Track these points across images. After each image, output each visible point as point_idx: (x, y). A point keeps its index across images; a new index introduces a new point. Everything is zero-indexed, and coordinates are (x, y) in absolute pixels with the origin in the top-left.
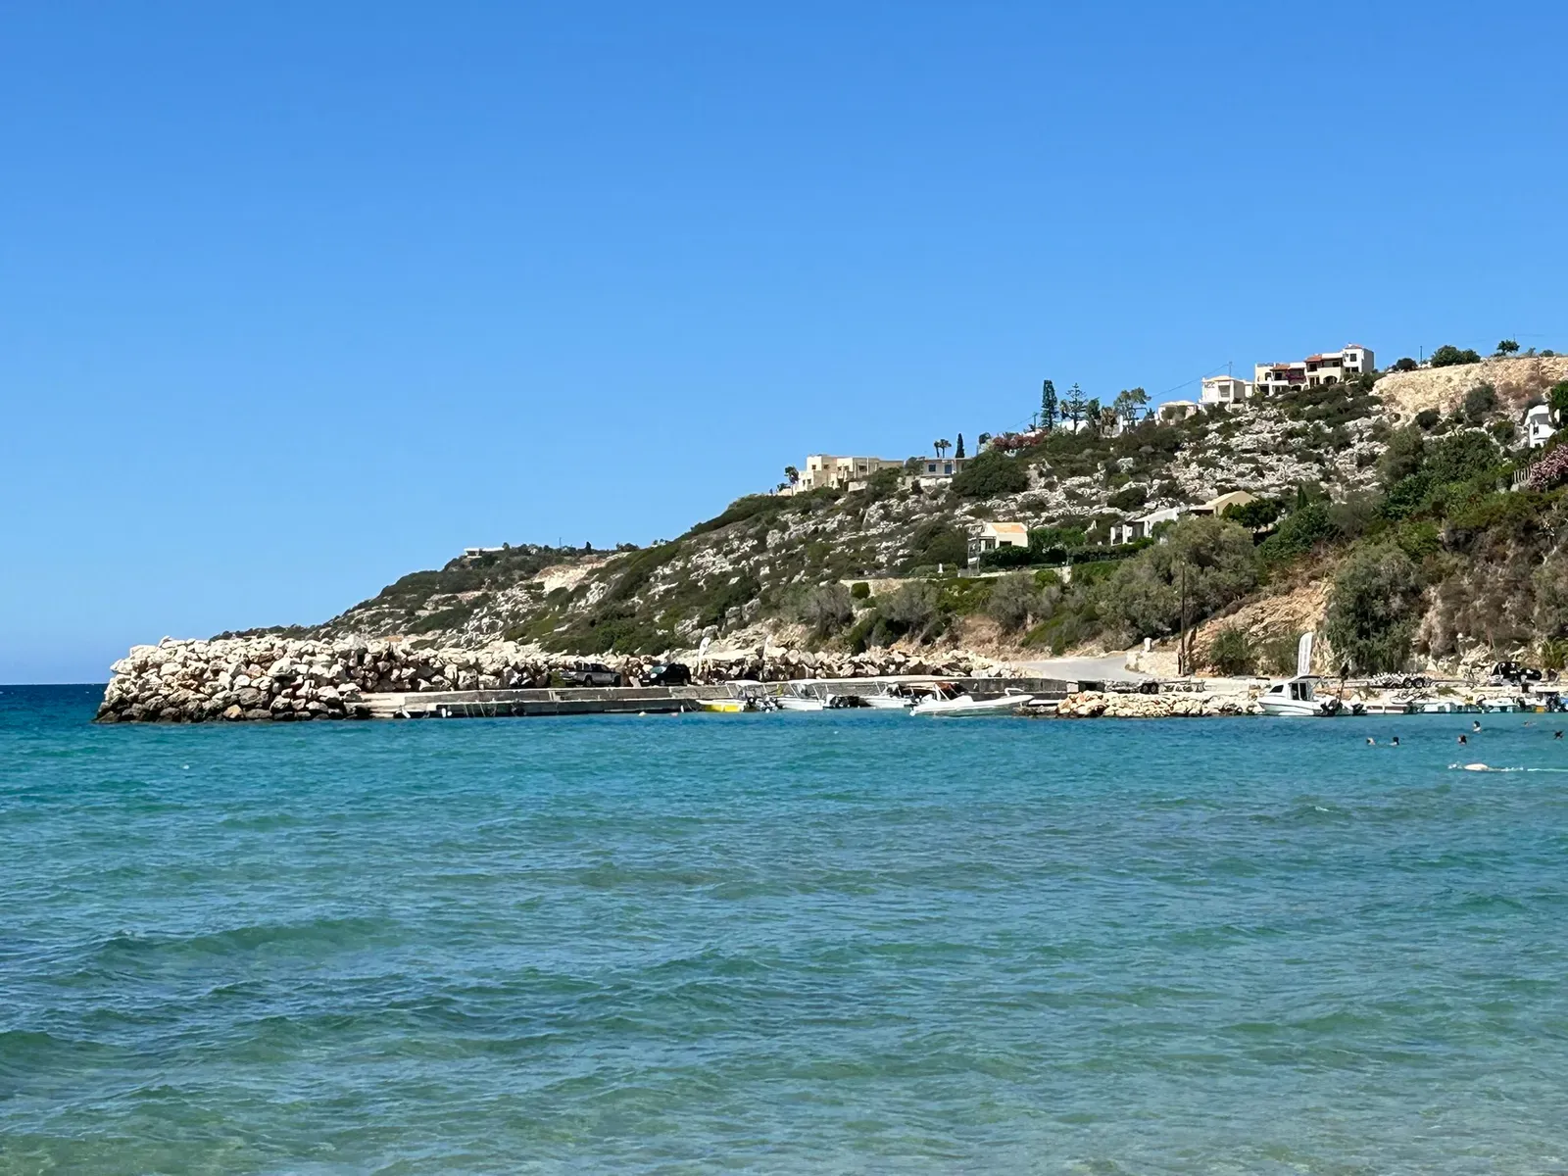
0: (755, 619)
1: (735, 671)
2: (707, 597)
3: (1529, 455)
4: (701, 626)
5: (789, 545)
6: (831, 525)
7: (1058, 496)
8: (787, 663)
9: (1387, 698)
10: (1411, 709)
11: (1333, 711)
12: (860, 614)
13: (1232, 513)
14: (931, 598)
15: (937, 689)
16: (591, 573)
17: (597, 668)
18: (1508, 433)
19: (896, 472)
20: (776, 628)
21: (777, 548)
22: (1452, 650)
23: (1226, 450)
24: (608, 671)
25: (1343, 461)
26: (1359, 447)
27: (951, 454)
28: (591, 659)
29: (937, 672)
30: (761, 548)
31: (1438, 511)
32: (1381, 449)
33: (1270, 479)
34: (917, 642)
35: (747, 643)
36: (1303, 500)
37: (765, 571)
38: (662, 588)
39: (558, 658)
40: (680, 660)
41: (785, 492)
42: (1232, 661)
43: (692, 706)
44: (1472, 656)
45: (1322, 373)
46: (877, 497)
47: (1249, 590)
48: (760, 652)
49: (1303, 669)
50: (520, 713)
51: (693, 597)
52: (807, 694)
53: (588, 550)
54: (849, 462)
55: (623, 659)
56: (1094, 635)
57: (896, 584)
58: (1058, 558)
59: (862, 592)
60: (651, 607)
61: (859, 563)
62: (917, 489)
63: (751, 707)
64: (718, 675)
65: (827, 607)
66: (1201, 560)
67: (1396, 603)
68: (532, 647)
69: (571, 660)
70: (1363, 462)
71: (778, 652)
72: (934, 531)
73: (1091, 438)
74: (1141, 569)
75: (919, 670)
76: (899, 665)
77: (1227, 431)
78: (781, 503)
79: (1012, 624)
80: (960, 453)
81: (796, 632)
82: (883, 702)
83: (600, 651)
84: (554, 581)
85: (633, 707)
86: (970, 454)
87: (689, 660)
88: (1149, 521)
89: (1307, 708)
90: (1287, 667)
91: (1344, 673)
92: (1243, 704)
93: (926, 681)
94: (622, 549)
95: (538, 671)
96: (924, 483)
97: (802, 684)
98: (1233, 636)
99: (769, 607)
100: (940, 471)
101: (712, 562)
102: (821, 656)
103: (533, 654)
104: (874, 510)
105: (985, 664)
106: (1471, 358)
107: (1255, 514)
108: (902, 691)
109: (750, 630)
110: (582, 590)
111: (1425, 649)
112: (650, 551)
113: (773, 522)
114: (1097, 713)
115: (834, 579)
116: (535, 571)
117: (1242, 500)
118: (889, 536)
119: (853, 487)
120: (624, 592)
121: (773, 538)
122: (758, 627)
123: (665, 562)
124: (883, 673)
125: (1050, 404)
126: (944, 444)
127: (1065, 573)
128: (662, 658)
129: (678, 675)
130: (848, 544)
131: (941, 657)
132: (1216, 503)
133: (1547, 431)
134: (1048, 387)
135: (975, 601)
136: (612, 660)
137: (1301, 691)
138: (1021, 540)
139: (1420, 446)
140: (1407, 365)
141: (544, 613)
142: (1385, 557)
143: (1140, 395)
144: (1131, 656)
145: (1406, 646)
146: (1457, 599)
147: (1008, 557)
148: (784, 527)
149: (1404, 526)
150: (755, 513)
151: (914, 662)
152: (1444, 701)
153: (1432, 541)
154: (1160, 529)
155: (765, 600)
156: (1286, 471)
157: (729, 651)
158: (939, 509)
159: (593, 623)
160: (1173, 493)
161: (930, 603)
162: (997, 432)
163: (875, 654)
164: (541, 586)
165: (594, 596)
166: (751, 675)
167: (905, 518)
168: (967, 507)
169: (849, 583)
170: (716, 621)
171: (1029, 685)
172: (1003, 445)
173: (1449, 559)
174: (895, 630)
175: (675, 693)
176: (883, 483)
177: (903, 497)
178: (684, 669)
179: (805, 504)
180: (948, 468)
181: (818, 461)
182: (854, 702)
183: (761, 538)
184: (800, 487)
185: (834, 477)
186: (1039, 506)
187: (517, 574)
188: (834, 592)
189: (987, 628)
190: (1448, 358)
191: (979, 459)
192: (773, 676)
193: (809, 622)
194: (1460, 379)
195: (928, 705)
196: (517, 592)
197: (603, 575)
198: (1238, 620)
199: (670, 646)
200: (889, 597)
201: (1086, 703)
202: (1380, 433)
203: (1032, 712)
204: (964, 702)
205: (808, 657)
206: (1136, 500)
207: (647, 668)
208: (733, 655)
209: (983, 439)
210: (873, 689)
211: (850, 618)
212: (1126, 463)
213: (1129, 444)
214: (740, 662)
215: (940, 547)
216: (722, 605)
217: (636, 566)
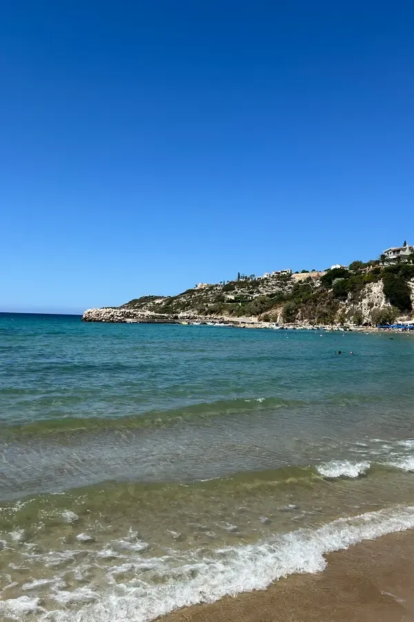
0: (189, 309)
1: (186, 318)
2: (182, 305)
3: (316, 288)
4: (181, 310)
5: (196, 297)
6: (203, 294)
7: (240, 291)
8: (194, 317)
9: (291, 327)
10: (294, 329)
11: (282, 328)
12: (207, 309)
13: (268, 295)
14: (218, 307)
16: (163, 301)
18: (313, 284)
19: (214, 286)
20: (193, 311)
21: (193, 298)
22: (302, 319)
23: (267, 285)
24: (165, 317)
25: (286, 288)
26: (289, 286)
27: (222, 284)
28: (162, 315)
29: (219, 319)
30: (191, 298)
31: (301, 297)
32: (292, 286)
33: (274, 290)
34: (216, 314)
35: (188, 313)
36: (279, 294)
37: (191, 301)
38: (174, 304)
39: (157, 314)
41: (195, 289)
42: (267, 320)
43: (179, 323)
44: (306, 320)
45: (283, 273)
46: (210, 290)
47: (267, 309)
48: (190, 315)
49: (278, 321)
50: (150, 323)
51: (180, 305)
52: (197, 322)
53: (163, 297)
54: (206, 284)
55: (168, 315)
56: (244, 314)
57: (213, 305)
58: (239, 301)
59: (207, 306)
60: (173, 306)
61: (207, 301)
63: (188, 324)
64: (183, 318)
65: (201, 308)
66: (262, 303)
67: (293, 311)
69: (159, 315)
70: (290, 288)
71: (193, 315)
72: (219, 296)
73: (245, 282)
74: (252, 304)
75: (216, 319)
76: (212, 318)
77: (267, 282)
78: (195, 291)
79: (231, 312)
80: (224, 284)
81: (196, 312)
82: (209, 324)
83: (164, 313)
84: (157, 301)
85: (169, 323)
86: (226, 284)
87: (178, 315)
88: (254, 296)
89: (278, 328)
90: (275, 321)
91: (284, 323)
92: (268, 327)
93: (217, 321)
94: (168, 297)
95: (154, 316)
96: (218, 288)
97: (196, 320)
98: (267, 315)
99: (192, 307)
100: (221, 286)
101: (183, 300)
102: (200, 316)
103: (153, 313)
104: (209, 293)
105: (226, 318)
106: (308, 272)
107: (271, 296)
108: (213, 322)
109: (189, 311)
110: (161, 303)
111: (297, 319)
112: (173, 297)
113: (193, 294)
114: (244, 327)
115: (203, 303)
116: (154, 300)
117: (270, 293)
118: (212, 297)
119: (206, 288)
120: (168, 304)
121: (193, 296)
123: (175, 299)
124: (210, 319)
125: (239, 276)
126: (222, 282)
127: (240, 304)
128: (174, 315)
129: (176, 318)
130: (205, 298)
131: (219, 317)
132: (265, 294)
133: (319, 285)
134: (239, 273)
135: (225, 308)
136: (166, 315)
137: (277, 325)
138: (233, 298)
139: (299, 286)
140: (297, 273)
141: (155, 307)
142: (292, 304)
143: (254, 276)
144: (250, 318)
145: (295, 319)
146: (303, 311)
147: (231, 301)
148: (195, 295)
149: (295, 299)
150: (190, 292)
151: (215, 317)
152: (300, 328)
153: (300, 302)
154: (256, 298)
156: (277, 289)
158: (220, 293)
159: (163, 309)
160: (258, 292)
162: (230, 281)
163: (209, 316)
164: (155, 302)
165: (163, 304)
166: (188, 318)
167: (214, 294)
168: (225, 293)
169: (205, 304)
170: (183, 310)
171: (233, 322)
172: (231, 283)
173: (302, 304)
174: (212, 312)
175: (176, 321)
176: (211, 288)
177: (214, 290)
178: (178, 317)
179: (198, 291)
181: (201, 284)
182: (205, 323)
183: (191, 296)
184: (198, 288)
185: (203, 287)
186: (236, 293)
187: (151, 300)
188: (203, 305)
189: (227, 313)
190: (304, 272)
192: (192, 319)
193: (198, 310)
194: (306, 275)
195: (216, 324)
196: (151, 303)
197: (165, 301)
198: (268, 313)
199: (175, 313)
200: (211, 307)
201: (242, 325)
202: (292, 283)
203: (233, 327)
204: (223, 324)
205: (198, 316)
206: (252, 293)
207: (171, 316)
208: (186, 315)
209: (228, 282)
210: (208, 322)
211: (205, 310)
212: (251, 286)
213: (251, 284)
215: (220, 299)
216: (184, 307)
217: (171, 300)
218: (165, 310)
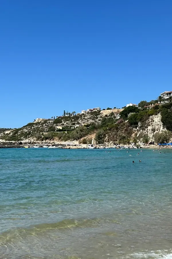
0: (30, 137)
1: (28, 143)
2: (25, 134)
3: (117, 120)
4: (24, 138)
5: (34, 129)
6: (39, 126)
7: (65, 123)
8: (34, 142)
9: (101, 147)
10: (104, 148)
11: (96, 148)
12: (43, 137)
13: (85, 126)
14: (51, 135)
15: (51, 145)
16: (11, 131)
17: (11, 143)
18: (115, 117)
19: (47, 120)
20: (33, 138)
21: (33, 129)
22: (109, 141)
23: (84, 119)
24: (13, 143)
25: (97, 120)
26: (99, 119)
27: (53, 118)
28: (11, 142)
29: (51, 143)
30: (31, 129)
31: (107, 126)
32: (101, 119)
33: (89, 122)
34: (49, 140)
35: (29, 140)
36: (93, 124)
37: (32, 131)
38: (19, 133)
39: (7, 141)
40: (21, 142)
41: (34, 122)
42: (85, 142)
43: (23, 147)
44: (111, 142)
45: (95, 110)
46: (45, 123)
47: (86, 134)
48: (31, 141)
49: (92, 143)
50: (2, 148)
51: (23, 134)
52: (36, 146)
53: (11, 129)
54: (41, 119)
55: (15, 141)
56: (69, 139)
57: (47, 133)
58: (65, 130)
59: (43, 134)
60: (18, 135)
61: (43, 131)
62: (49, 122)
63: (29, 147)
64: (26, 143)
65: (39, 136)
66: (81, 131)
67: (103, 136)
68: (4, 140)
69: (8, 142)
70: (99, 120)
71: (33, 141)
72: (51, 127)
73: (69, 117)
74: (75, 132)
75: (49, 143)
76: (47, 142)
77: (84, 116)
78: (34, 124)
79: (60, 138)
80: (54, 118)
81: (35, 138)
82: (45, 147)
83: (12, 141)
84: (6, 132)
85: (16, 147)
86: (55, 118)
87: (22, 142)
88: (76, 126)
89: (92, 148)
90: (91, 143)
91: (97, 144)
92: (86, 147)
93: (50, 144)
94: (15, 129)
95: (4, 143)
96: (50, 122)
97: (36, 145)
98: (85, 140)
99: (32, 136)
100: (52, 120)
101: (26, 130)
102: (38, 141)
103: (4, 141)
104: (44, 125)
105: (57, 142)
106: (111, 109)
107: (87, 126)
108: (47, 145)
109: (30, 138)
110: (10, 133)
111: (106, 141)
112: (18, 129)
113: (33, 126)
114: (69, 148)
115: (40, 132)
116: (4, 131)
117: (86, 124)
118: (46, 128)
119: (42, 122)
120: (15, 134)
121: (33, 128)
122: (31, 138)
123: (20, 130)
124: (45, 143)
125: (65, 113)
126: (52, 117)
127: (66, 132)
128: (19, 141)
129: (21, 143)
130: (41, 129)
131: (52, 142)
132: (83, 125)
133: (119, 117)
134: (64, 111)
135: (56, 135)
136: (13, 142)
137: (92, 146)
138: (61, 128)
139: (105, 119)
140: (104, 110)
141: (5, 136)
142: (101, 131)
143: (75, 112)
144: (73, 141)
145: (104, 141)
146: (109, 136)
147: (60, 130)
148: (34, 126)
149: (104, 127)
150: (30, 125)
151: (49, 142)
152: (108, 147)
154: (77, 127)
155: (31, 135)
156: (91, 121)
157: (27, 141)
158: (52, 125)
159: (11, 137)
160: (78, 123)
161: (51, 136)
162: (59, 116)
163: (44, 141)
164: (5, 133)
165: (11, 134)
166: (30, 143)
167: (48, 126)
168: (55, 124)
169: (41, 133)
170: (26, 137)
171: (62, 145)
172: (59, 118)
173: (108, 131)
174: (46, 138)
175: (21, 145)
176: (45, 122)
177: (48, 123)
178: (22, 143)
179: (36, 124)
180: (53, 120)
181: (38, 119)
182: (42, 147)
183: (31, 128)
184: (36, 122)
185: (40, 121)
186: (63, 124)
187: (2, 131)
188: (39, 134)
189: (57, 138)
190: (109, 109)
191: (56, 119)
192: (32, 144)
193: (37, 137)
194: (110, 111)
195: (50, 147)
196: (2, 134)
197: (12, 132)
198: (85, 138)
199: (20, 140)
200: (46, 135)
201: (68, 147)
202: (101, 117)
203: (62, 148)
204: (54, 147)
205: (36, 141)
206: (74, 124)
207: (17, 143)
208: (28, 141)
209: (57, 117)
210: (43, 145)
211: (41, 137)
212: (73, 120)
213: (73, 118)
214: (28, 142)
215: (52, 129)
216: (26, 135)
217: (16, 131)
218: (13, 138)
